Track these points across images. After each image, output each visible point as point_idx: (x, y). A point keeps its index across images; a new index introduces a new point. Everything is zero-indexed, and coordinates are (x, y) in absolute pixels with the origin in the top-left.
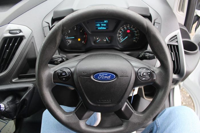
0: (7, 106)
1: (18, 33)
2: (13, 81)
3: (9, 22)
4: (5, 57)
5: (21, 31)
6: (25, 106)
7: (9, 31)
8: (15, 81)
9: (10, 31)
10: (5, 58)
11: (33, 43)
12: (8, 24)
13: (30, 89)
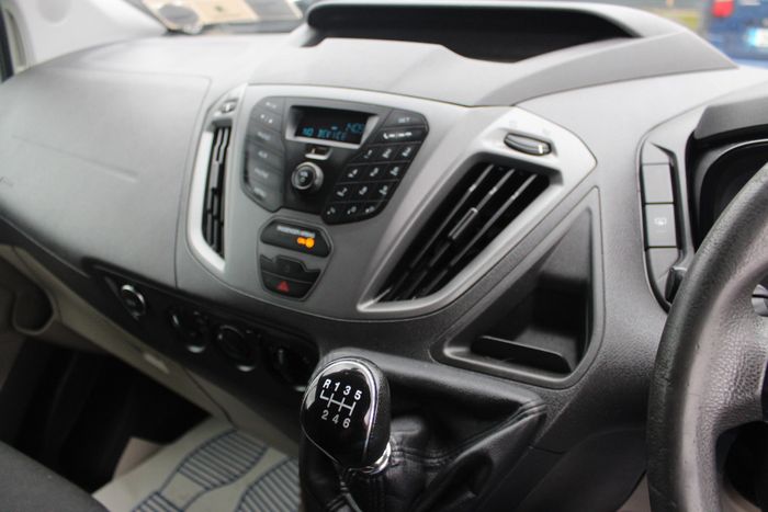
0: (399, 456)
1: (541, 151)
2: (448, 352)
3: (514, 102)
4: (455, 234)
5: (550, 148)
6: (470, 495)
7: (504, 134)
8: (457, 354)
9: (510, 137)
10: (454, 237)
11: (589, 211)
12: (513, 105)
13: (526, 415)
